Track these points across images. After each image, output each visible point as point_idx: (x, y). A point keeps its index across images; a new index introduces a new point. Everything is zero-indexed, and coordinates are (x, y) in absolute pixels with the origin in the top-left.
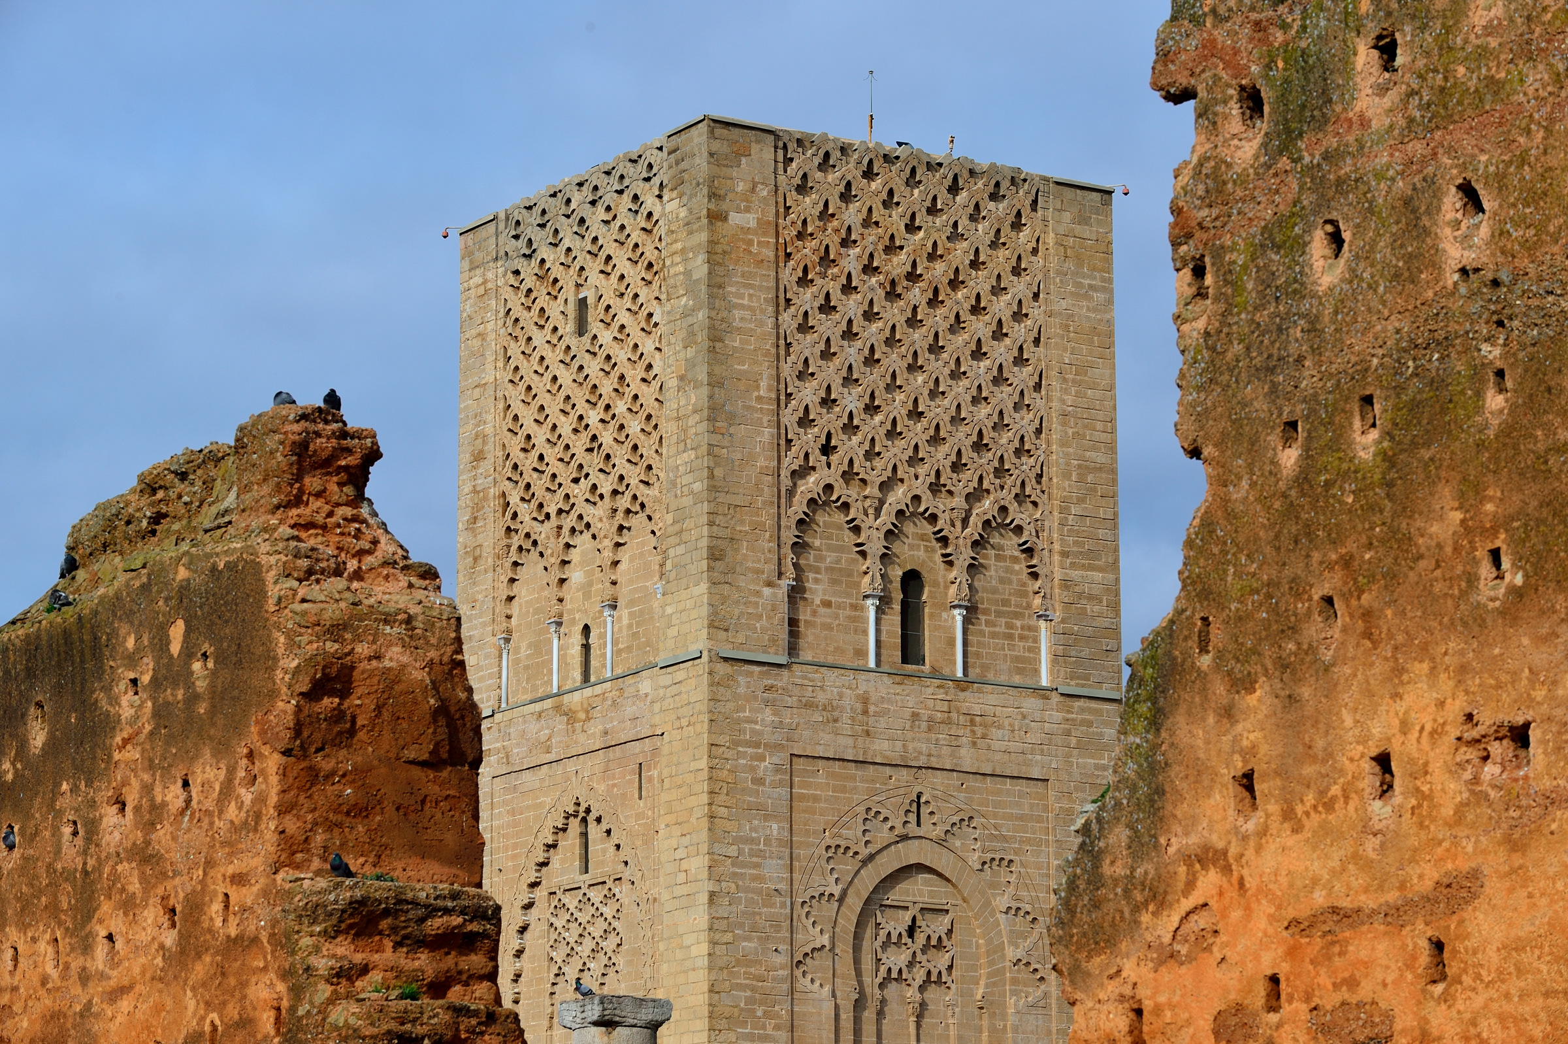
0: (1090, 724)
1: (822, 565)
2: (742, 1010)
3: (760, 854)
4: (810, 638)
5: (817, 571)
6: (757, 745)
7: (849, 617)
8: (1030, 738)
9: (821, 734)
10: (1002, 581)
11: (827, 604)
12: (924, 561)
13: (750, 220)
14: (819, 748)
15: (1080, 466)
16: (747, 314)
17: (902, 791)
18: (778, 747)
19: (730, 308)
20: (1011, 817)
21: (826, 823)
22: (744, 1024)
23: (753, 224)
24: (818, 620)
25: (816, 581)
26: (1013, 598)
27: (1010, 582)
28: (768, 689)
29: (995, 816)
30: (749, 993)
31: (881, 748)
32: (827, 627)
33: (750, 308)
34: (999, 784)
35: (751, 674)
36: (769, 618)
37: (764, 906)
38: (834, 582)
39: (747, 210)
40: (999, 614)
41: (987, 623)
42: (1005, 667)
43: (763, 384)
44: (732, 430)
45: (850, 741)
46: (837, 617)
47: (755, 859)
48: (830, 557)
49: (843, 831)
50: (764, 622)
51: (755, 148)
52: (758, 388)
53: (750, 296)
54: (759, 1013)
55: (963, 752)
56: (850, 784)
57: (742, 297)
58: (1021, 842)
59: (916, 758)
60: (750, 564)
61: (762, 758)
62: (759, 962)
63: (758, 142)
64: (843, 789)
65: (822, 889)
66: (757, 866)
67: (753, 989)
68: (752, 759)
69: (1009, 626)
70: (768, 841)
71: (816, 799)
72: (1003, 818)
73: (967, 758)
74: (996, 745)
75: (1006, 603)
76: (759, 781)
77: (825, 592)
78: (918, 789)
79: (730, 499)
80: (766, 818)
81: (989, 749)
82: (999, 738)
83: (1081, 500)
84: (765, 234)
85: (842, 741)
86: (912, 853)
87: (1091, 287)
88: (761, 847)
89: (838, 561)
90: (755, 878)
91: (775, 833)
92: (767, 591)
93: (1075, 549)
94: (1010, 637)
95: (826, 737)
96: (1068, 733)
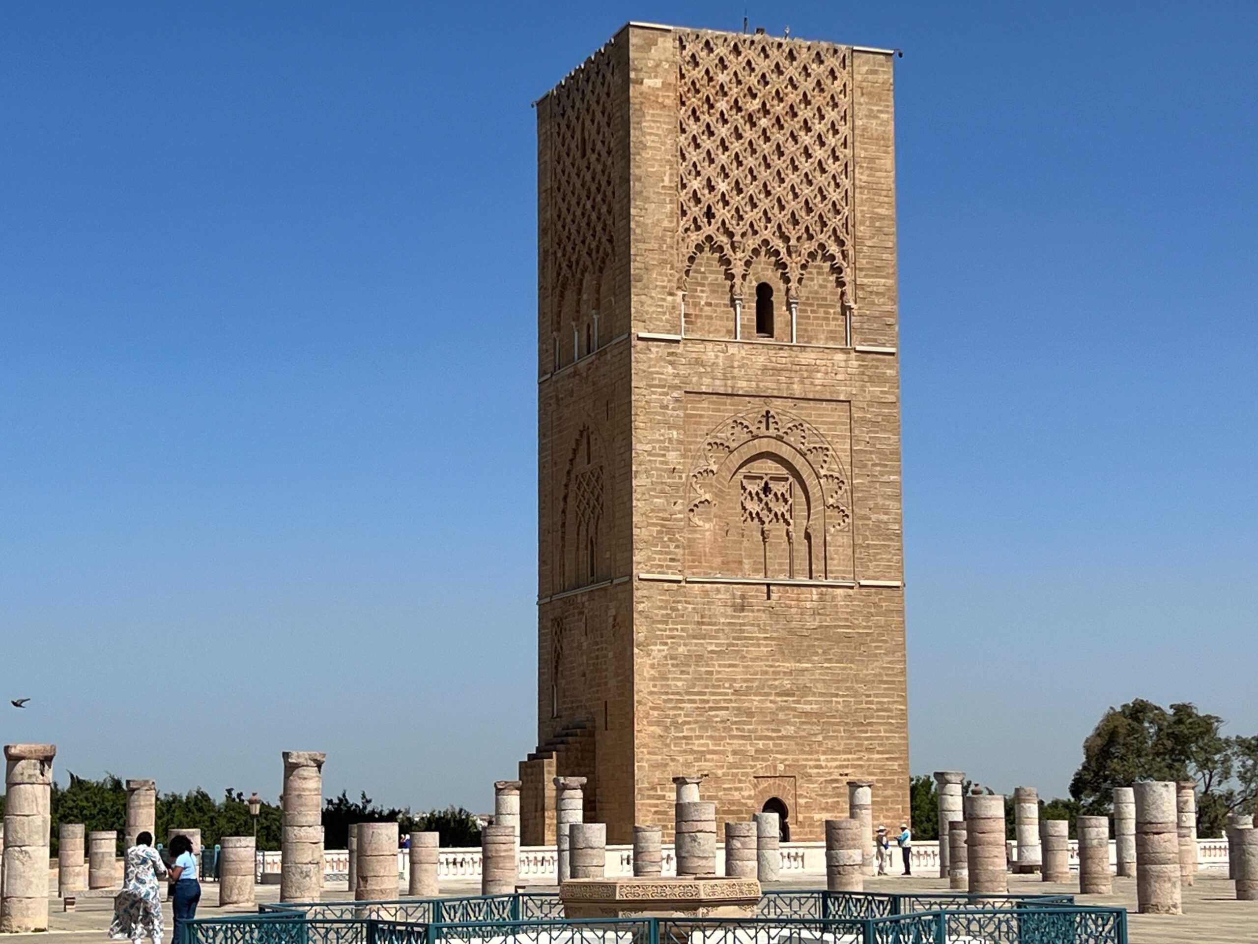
0: (877, 367)
1: (706, 282)
2: (655, 537)
3: (664, 449)
4: (699, 325)
5: (703, 285)
6: (664, 387)
7: (723, 311)
8: (839, 377)
9: (704, 379)
10: (821, 286)
11: (710, 304)
12: (771, 278)
13: (658, 83)
14: (703, 387)
15: (871, 217)
16: (656, 139)
17: (756, 410)
18: (676, 387)
19: (644, 134)
20: (826, 423)
21: (708, 430)
22: (657, 546)
23: (659, 85)
24: (704, 314)
25: (702, 291)
26: (829, 297)
27: (825, 287)
28: (670, 354)
29: (816, 423)
30: (659, 528)
31: (743, 385)
32: (710, 318)
33: (657, 135)
34: (819, 405)
35: (658, 346)
36: (671, 313)
37: (669, 478)
38: (713, 291)
39: (656, 77)
40: (819, 306)
41: (812, 312)
42: (823, 337)
43: (667, 179)
44: (646, 206)
45: (722, 382)
46: (715, 311)
47: (663, 452)
48: (711, 277)
49: (719, 434)
50: (667, 316)
51: (660, 40)
52: (663, 181)
53: (658, 128)
54: (666, 539)
55: (795, 386)
56: (722, 407)
57: (652, 128)
58: (834, 436)
59: (764, 391)
60: (658, 283)
61: (666, 394)
62: (665, 510)
63: (662, 36)
64: (718, 410)
65: (705, 468)
66: (664, 456)
67: (663, 526)
68: (660, 395)
69: (827, 313)
70: (670, 440)
71: (701, 416)
72: (822, 423)
73: (797, 389)
74: (817, 382)
75: (825, 299)
76: (666, 407)
77: (707, 297)
78: (767, 408)
79: (647, 246)
80: (669, 428)
81: (812, 384)
82: (819, 378)
83: (871, 238)
84: (667, 91)
85: (718, 382)
86: (764, 445)
87: (878, 111)
88: (666, 444)
89: (716, 279)
90: (662, 463)
91: (675, 436)
92: (670, 298)
93: (868, 266)
94: (827, 319)
95: (706, 380)
96: (863, 374)
